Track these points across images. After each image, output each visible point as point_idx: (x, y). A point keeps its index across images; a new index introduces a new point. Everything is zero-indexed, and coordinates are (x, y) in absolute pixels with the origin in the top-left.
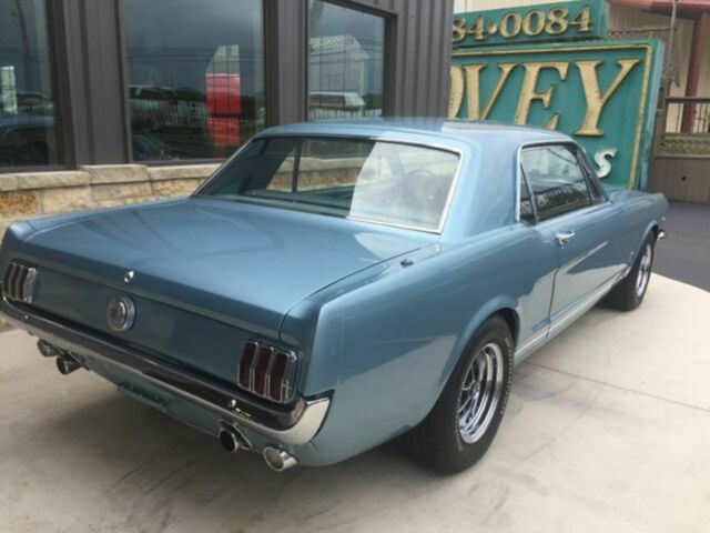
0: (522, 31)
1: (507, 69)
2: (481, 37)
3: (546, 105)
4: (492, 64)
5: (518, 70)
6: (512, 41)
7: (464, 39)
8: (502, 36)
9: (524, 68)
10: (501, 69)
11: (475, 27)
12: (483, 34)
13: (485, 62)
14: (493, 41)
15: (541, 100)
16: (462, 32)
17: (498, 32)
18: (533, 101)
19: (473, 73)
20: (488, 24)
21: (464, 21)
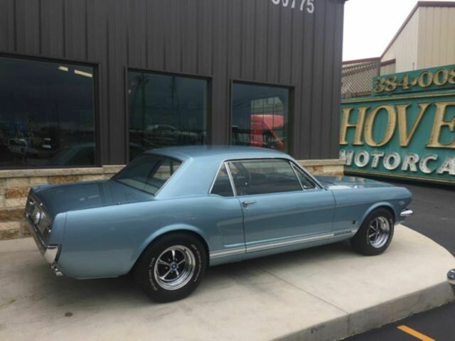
0: (433, 83)
1: (424, 107)
2: (407, 88)
3: (452, 129)
4: (414, 104)
5: (431, 107)
6: (427, 89)
7: (395, 89)
8: (420, 87)
9: (435, 106)
10: (420, 107)
11: (402, 82)
12: (408, 85)
13: (410, 103)
14: (414, 89)
15: (447, 126)
16: (394, 85)
17: (417, 84)
18: (443, 127)
19: (402, 110)
20: (411, 79)
21: (395, 78)
